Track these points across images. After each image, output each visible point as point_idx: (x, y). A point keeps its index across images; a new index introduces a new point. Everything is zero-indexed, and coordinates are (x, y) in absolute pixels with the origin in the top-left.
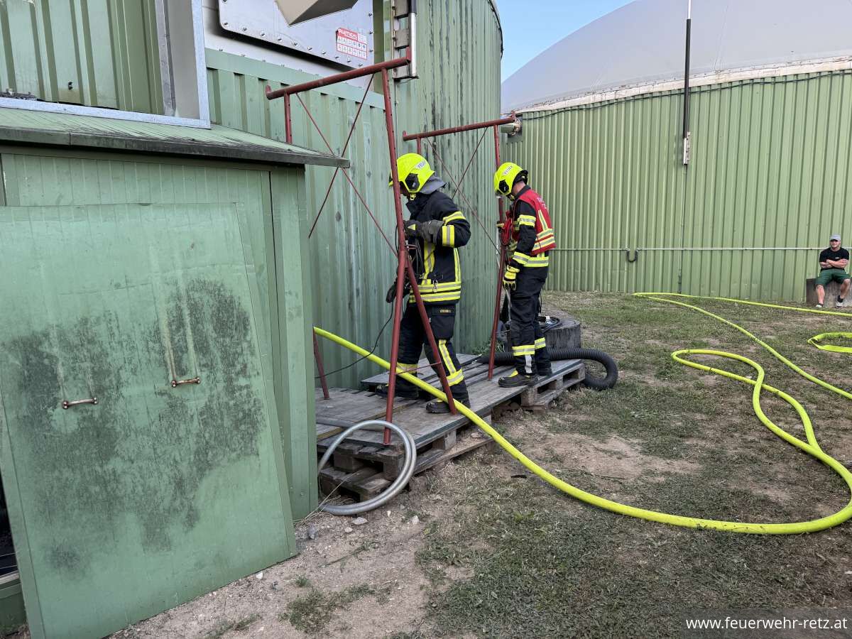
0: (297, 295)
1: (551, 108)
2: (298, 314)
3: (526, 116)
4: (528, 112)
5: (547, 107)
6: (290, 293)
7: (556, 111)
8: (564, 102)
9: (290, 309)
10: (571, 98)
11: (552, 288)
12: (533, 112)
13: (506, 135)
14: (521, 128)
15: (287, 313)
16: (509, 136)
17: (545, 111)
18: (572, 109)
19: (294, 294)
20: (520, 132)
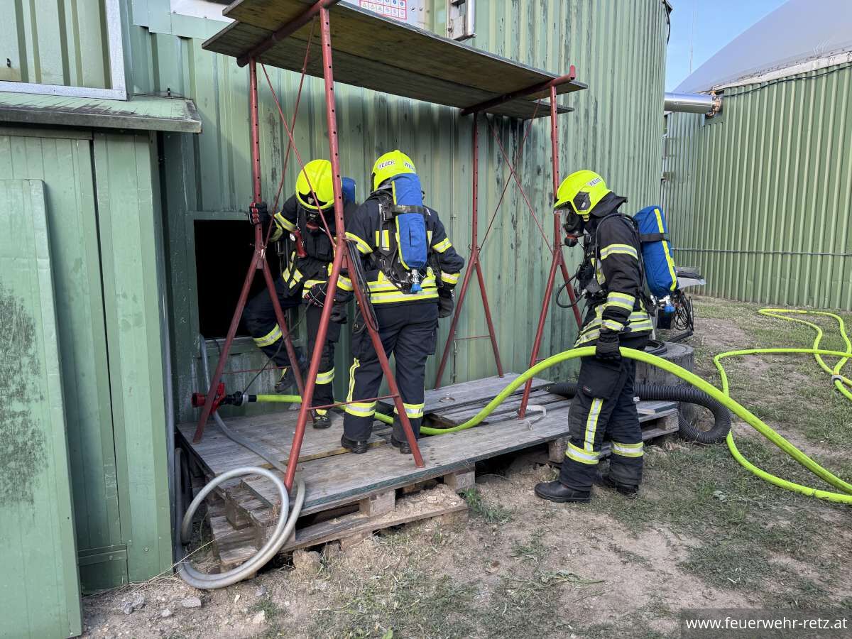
0: (135, 299)
1: (760, 81)
2: (138, 323)
3: (729, 93)
4: (731, 88)
5: (755, 80)
6: (125, 296)
7: (767, 84)
8: (778, 72)
9: (124, 316)
10: (787, 66)
11: (751, 299)
12: (738, 87)
13: (703, 116)
14: (722, 106)
15: (120, 322)
16: (707, 117)
17: (752, 85)
18: (788, 80)
19: (130, 298)
20: (720, 111)
